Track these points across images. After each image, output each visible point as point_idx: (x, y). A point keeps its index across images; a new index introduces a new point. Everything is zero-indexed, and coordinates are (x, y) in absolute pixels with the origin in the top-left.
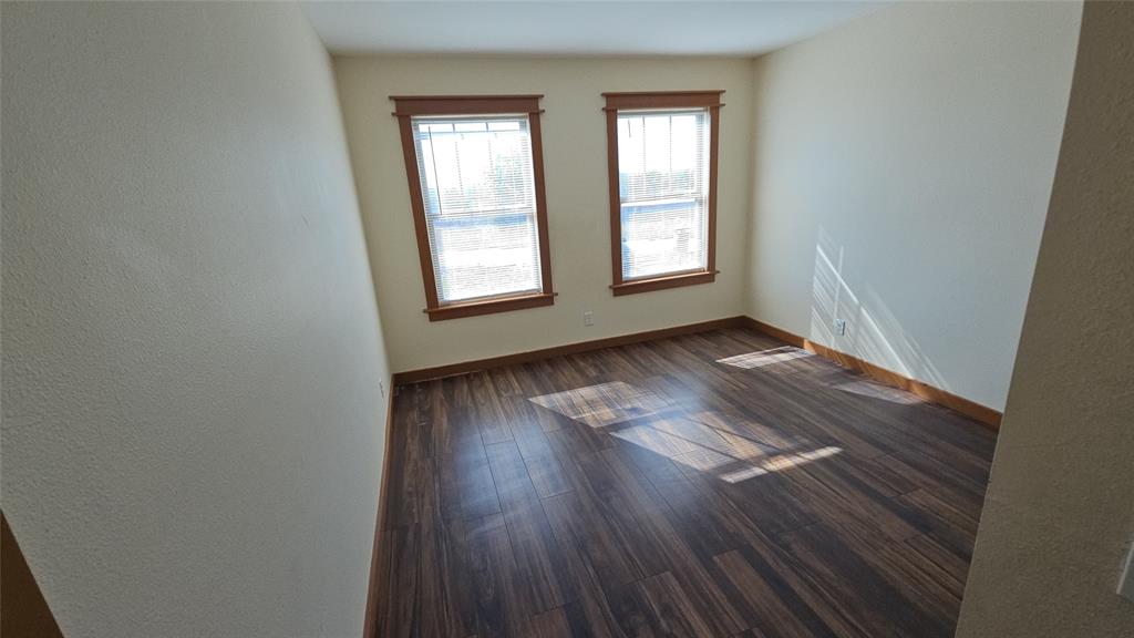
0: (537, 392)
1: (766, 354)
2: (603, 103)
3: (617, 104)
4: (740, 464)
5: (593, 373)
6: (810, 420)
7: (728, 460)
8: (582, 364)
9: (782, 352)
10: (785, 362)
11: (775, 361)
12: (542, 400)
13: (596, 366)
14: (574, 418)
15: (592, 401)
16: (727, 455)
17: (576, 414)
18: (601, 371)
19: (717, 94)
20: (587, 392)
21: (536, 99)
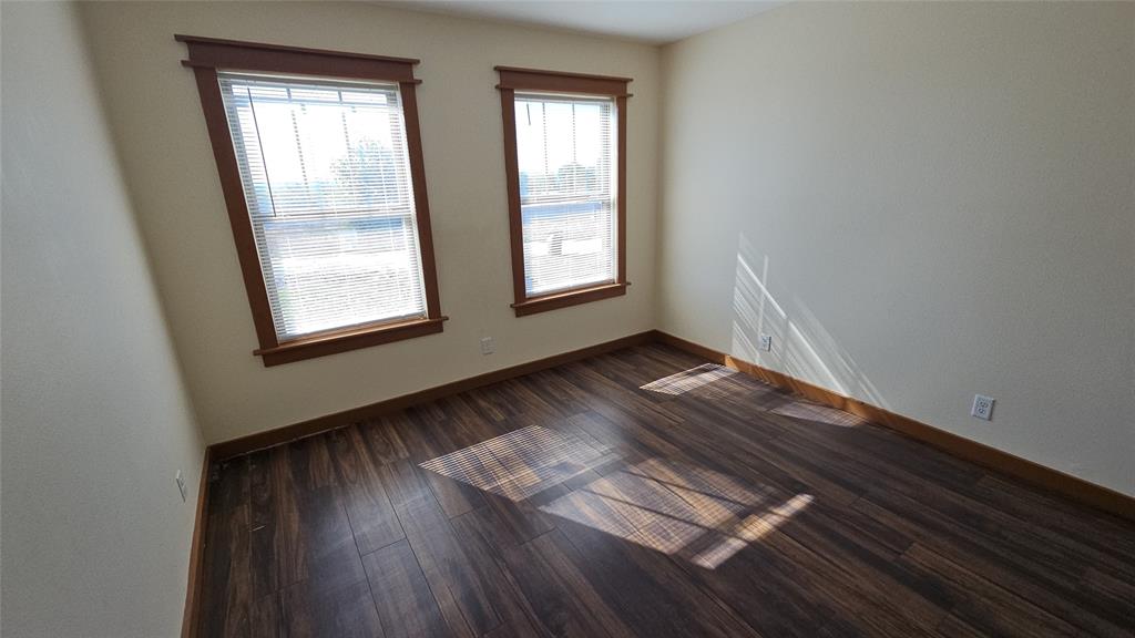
0: (431, 453)
1: (690, 374)
2: (495, 79)
3: (514, 82)
4: (711, 537)
5: (499, 416)
6: (766, 459)
7: (696, 531)
8: (483, 404)
9: (705, 371)
10: (712, 384)
11: (701, 384)
12: (437, 465)
13: (501, 406)
14: (486, 488)
15: (506, 458)
16: (691, 523)
17: (488, 482)
18: (510, 413)
19: (624, 82)
20: (496, 445)
21: (409, 64)
